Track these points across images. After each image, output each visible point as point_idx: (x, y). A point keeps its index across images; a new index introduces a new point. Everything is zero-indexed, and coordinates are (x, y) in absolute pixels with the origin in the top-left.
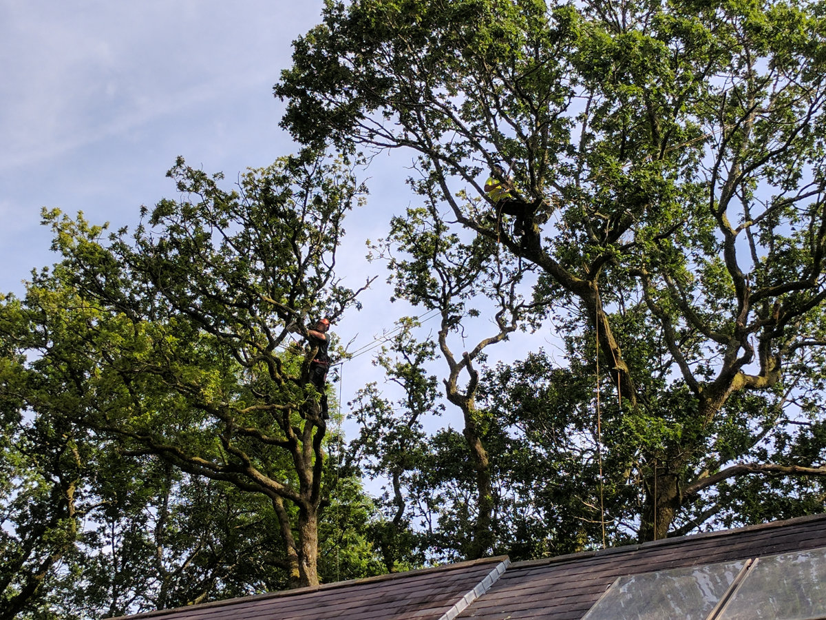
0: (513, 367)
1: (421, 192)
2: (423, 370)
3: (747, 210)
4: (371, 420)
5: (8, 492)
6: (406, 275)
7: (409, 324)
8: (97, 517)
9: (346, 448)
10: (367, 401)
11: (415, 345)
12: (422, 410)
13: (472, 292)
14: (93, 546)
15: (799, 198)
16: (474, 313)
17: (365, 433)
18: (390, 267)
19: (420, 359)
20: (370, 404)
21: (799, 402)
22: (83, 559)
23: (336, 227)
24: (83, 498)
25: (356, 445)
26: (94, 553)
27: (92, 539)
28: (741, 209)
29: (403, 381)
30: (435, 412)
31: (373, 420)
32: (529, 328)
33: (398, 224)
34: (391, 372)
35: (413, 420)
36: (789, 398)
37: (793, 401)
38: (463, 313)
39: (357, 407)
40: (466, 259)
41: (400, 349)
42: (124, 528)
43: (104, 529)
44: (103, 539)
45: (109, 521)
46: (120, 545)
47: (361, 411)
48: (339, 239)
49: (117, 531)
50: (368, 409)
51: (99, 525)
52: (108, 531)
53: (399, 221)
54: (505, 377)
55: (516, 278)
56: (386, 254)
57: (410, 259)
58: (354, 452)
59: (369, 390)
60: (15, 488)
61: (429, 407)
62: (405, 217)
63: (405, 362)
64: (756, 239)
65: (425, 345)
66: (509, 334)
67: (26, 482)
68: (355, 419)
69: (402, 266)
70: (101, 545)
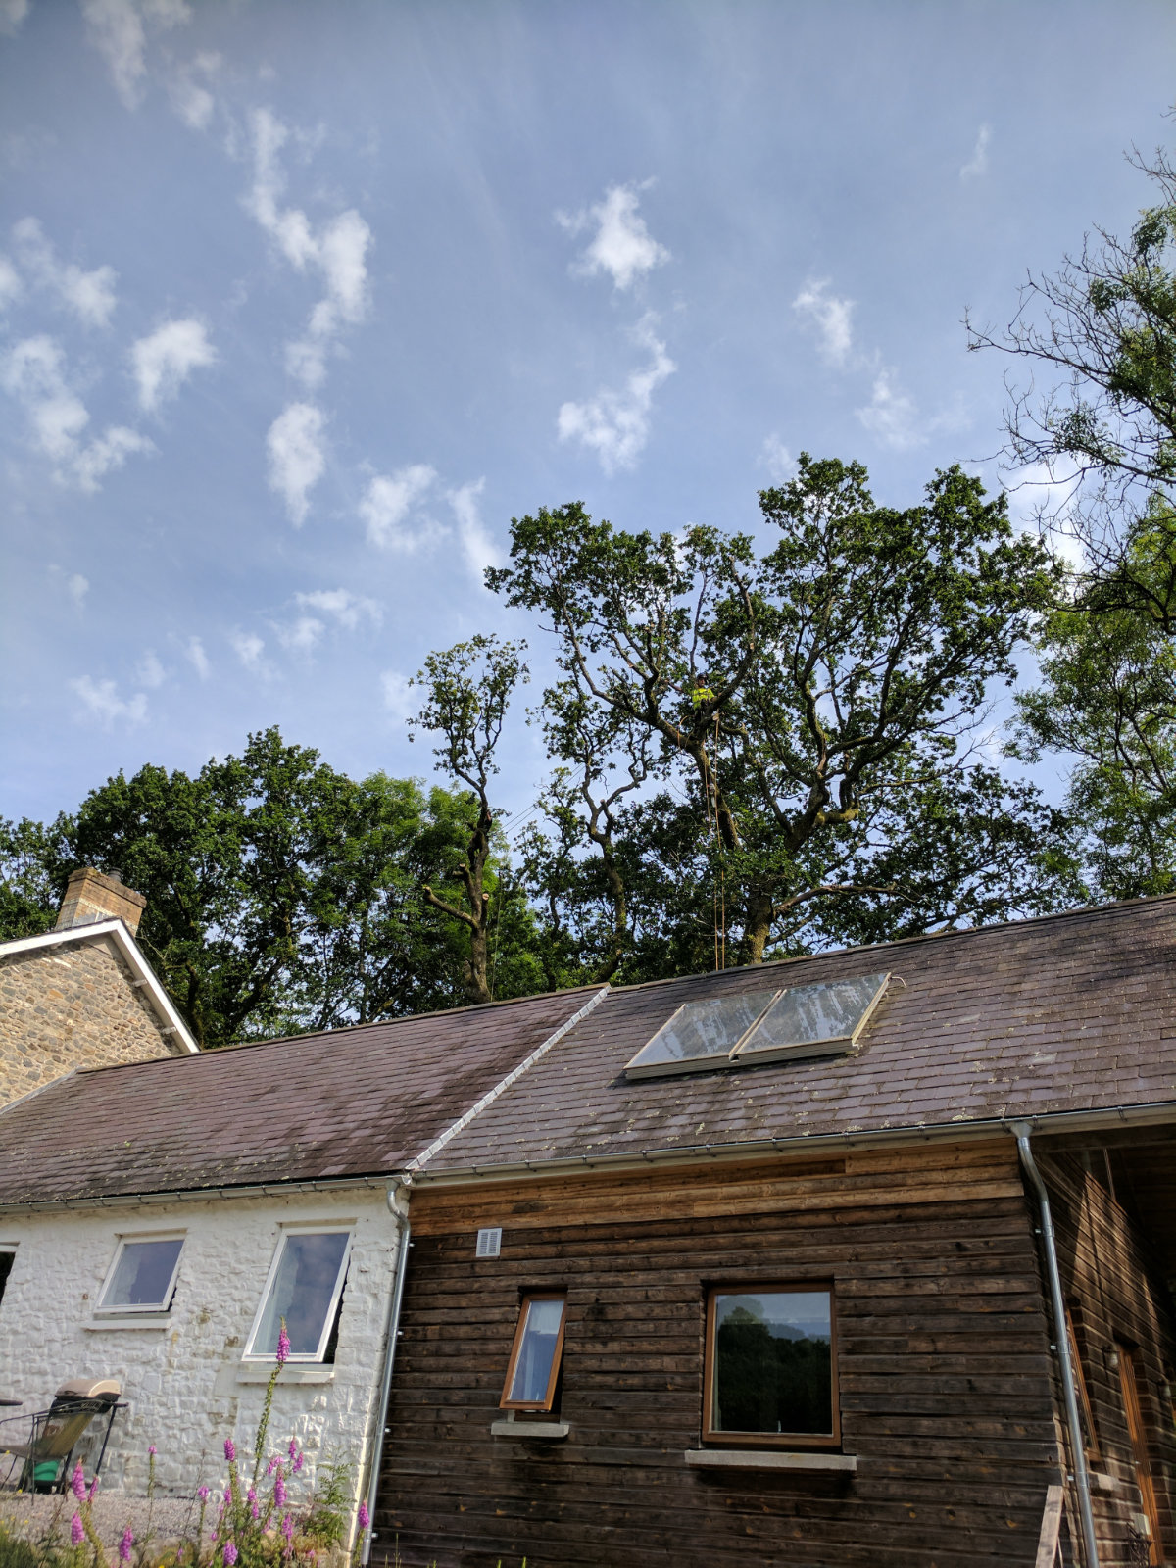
0: (644, 805)
1: (567, 669)
2: (574, 811)
3: (833, 676)
4: (533, 852)
5: (238, 913)
6: (558, 736)
7: (562, 773)
8: (311, 932)
9: (513, 875)
10: (529, 836)
11: (567, 791)
12: (573, 844)
13: (611, 750)
14: (309, 956)
15: (873, 667)
16: (612, 766)
17: (528, 862)
18: (545, 730)
19: (570, 803)
20: (531, 839)
21: (880, 827)
22: (301, 966)
23: (502, 701)
24: (299, 916)
25: (521, 873)
26: (311, 961)
27: (308, 949)
28: (828, 675)
29: (557, 820)
30: (584, 845)
31: (534, 851)
32: (661, 777)
33: (549, 695)
34: (547, 814)
35: (566, 852)
36: (872, 824)
37: (875, 827)
38: (604, 766)
39: (521, 841)
40: (606, 722)
41: (555, 795)
42: (334, 940)
43: (317, 941)
44: (317, 950)
45: (321, 935)
46: (331, 954)
47: (525, 845)
48: (505, 710)
49: (328, 943)
50: (531, 843)
51: (312, 938)
52: (321, 943)
53: (551, 692)
54: (638, 813)
55: (646, 737)
56: (542, 719)
57: (561, 723)
58: (519, 878)
59: (531, 827)
60: (244, 909)
61: (579, 841)
62: (555, 689)
63: (559, 805)
64: (840, 700)
65: (575, 791)
66: (641, 783)
67: (252, 904)
68: (520, 851)
69: (555, 729)
70: (315, 955)
